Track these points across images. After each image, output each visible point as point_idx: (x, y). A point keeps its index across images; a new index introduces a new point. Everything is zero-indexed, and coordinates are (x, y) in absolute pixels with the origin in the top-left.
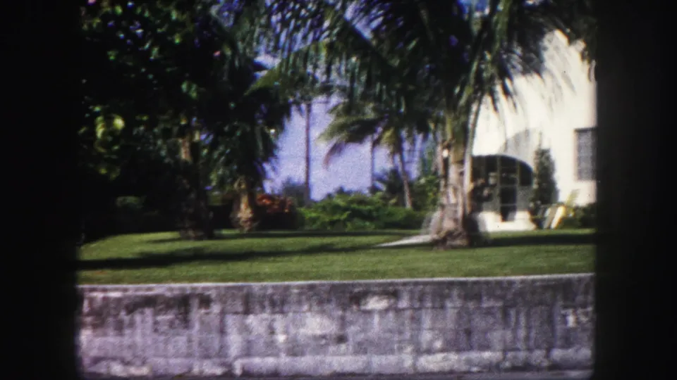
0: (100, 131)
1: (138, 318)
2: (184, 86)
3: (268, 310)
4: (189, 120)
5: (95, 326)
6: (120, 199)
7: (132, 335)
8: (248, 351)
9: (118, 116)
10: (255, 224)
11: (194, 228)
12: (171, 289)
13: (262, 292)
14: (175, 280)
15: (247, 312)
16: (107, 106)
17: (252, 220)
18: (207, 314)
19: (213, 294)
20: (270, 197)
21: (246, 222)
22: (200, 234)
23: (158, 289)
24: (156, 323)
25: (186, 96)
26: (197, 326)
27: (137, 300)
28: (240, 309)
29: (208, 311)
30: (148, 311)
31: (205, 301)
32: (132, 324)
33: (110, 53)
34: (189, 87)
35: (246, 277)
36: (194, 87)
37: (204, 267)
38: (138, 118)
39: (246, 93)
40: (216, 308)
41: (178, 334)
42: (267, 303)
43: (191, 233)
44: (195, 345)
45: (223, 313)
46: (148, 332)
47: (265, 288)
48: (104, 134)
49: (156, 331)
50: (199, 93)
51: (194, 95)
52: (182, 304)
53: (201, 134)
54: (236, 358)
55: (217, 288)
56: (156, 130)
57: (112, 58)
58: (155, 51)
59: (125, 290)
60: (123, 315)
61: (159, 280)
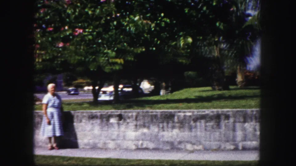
0: (182, 43)
1: (198, 124)
2: (218, 24)
3: (254, 121)
4: (219, 39)
5: (180, 128)
6: (186, 73)
7: (196, 131)
8: (245, 139)
9: (189, 37)
10: (244, 83)
11: (218, 85)
12: (213, 112)
13: (251, 113)
14: (215, 108)
15: (245, 122)
16: (185, 33)
17: (242, 82)
18: (228, 122)
19: (230, 113)
20: (250, 72)
21: (239, 82)
22: (220, 88)
23: (207, 112)
24: (206, 126)
25: (218, 28)
26: (223, 128)
27: (198, 116)
28: (242, 120)
29: (228, 121)
30: (203, 121)
31: (227, 117)
32: (196, 127)
33: (186, 9)
34: (220, 24)
35: (244, 106)
36: (222, 24)
37: (226, 102)
38: (198, 38)
39: (243, 27)
40: (232, 120)
41: (215, 131)
42: (253, 118)
43: (216, 87)
44: (222, 136)
45: (235, 122)
46: (203, 130)
47: (252, 111)
48: (183, 45)
49: (206, 130)
50: (224, 27)
51: (222, 27)
52: (217, 118)
53: (224, 45)
54: (240, 142)
55: (232, 111)
56: (205, 43)
57: (187, 11)
58: (205, 8)
59: (193, 112)
60: (192, 123)
61: (207, 108)
